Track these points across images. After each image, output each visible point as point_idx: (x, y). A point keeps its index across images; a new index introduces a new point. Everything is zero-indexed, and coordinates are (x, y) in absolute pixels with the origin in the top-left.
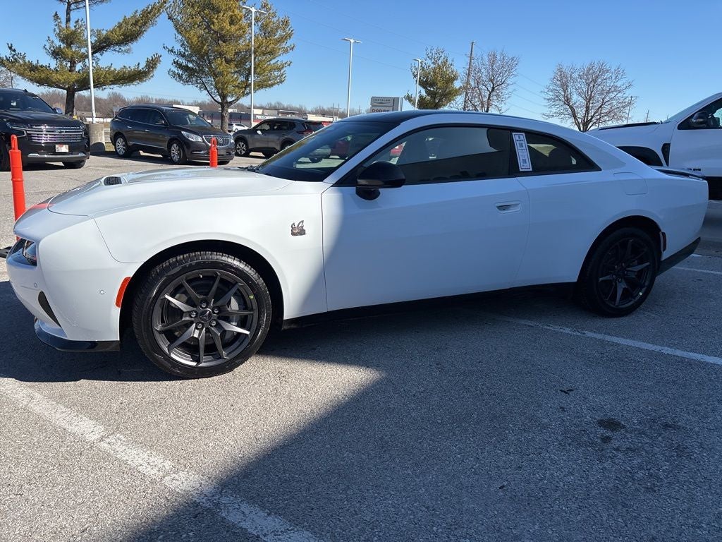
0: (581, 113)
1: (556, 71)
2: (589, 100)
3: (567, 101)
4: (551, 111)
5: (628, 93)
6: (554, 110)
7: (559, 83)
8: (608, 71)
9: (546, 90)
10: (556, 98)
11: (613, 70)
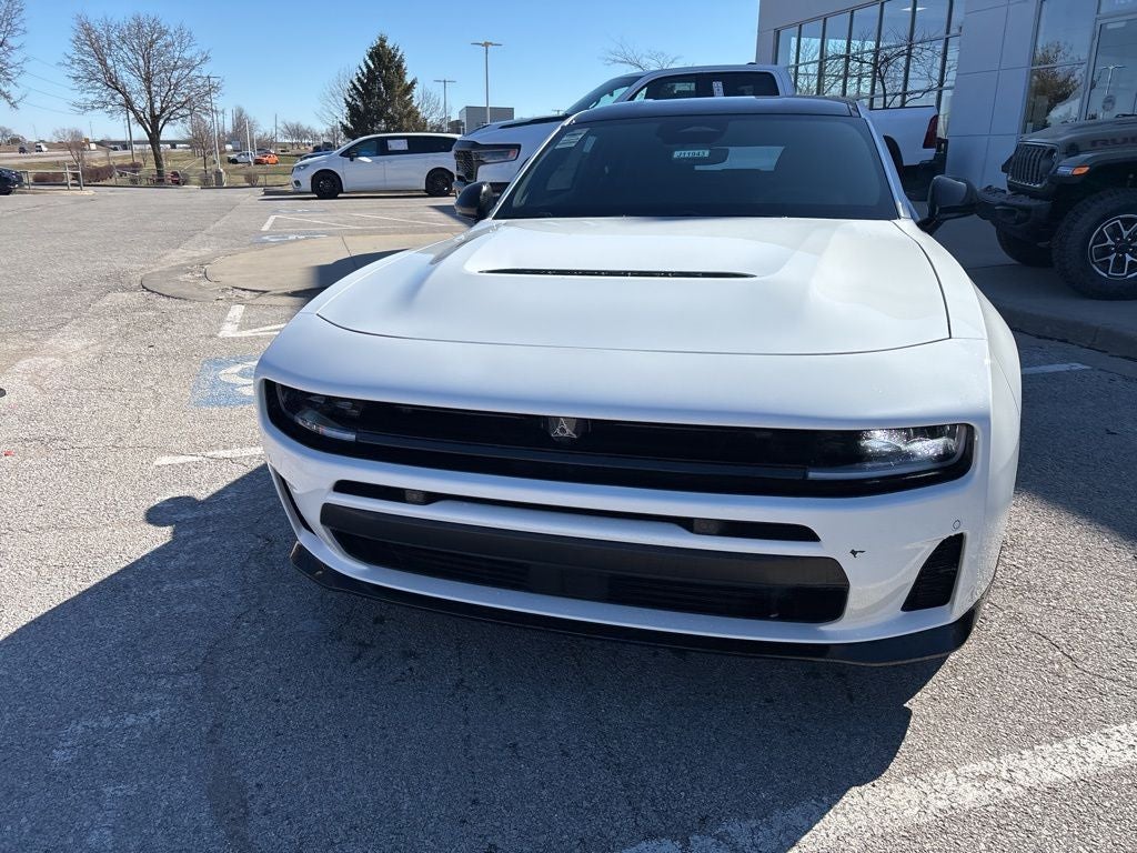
0: (141, 103)
1: (76, 26)
2: (148, 80)
3: (113, 83)
4: (86, 99)
5: (206, 70)
6: (92, 97)
7: (86, 48)
8: (163, 33)
9: (68, 61)
10: (92, 77)
11: (172, 31)
